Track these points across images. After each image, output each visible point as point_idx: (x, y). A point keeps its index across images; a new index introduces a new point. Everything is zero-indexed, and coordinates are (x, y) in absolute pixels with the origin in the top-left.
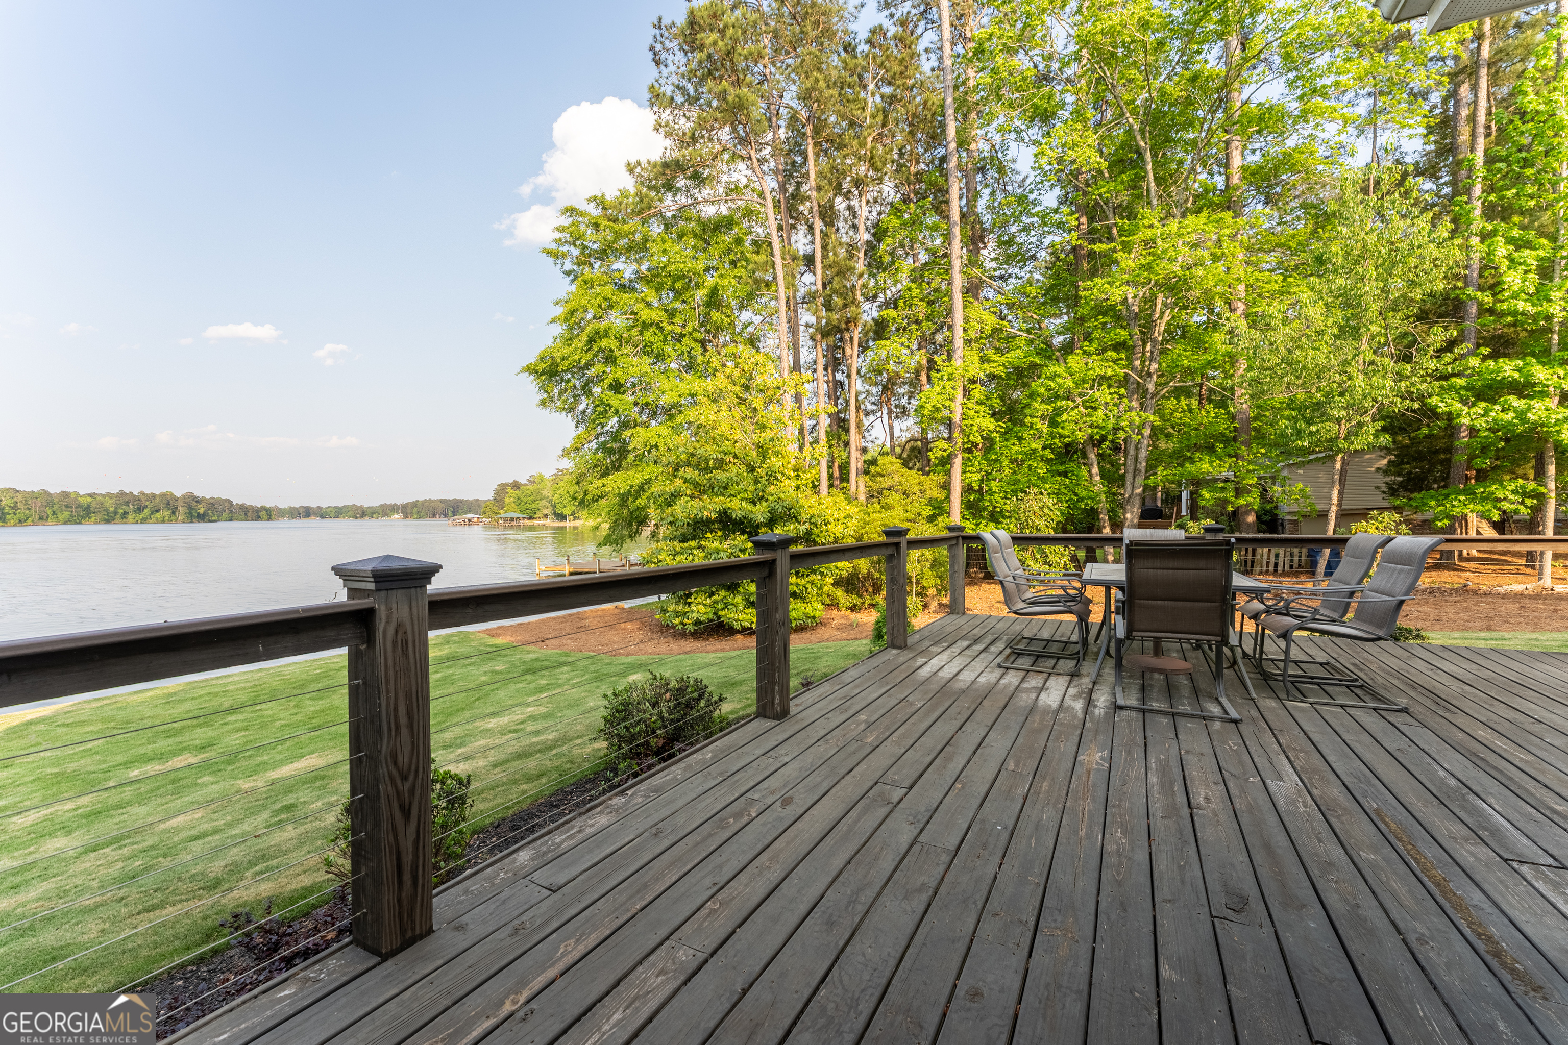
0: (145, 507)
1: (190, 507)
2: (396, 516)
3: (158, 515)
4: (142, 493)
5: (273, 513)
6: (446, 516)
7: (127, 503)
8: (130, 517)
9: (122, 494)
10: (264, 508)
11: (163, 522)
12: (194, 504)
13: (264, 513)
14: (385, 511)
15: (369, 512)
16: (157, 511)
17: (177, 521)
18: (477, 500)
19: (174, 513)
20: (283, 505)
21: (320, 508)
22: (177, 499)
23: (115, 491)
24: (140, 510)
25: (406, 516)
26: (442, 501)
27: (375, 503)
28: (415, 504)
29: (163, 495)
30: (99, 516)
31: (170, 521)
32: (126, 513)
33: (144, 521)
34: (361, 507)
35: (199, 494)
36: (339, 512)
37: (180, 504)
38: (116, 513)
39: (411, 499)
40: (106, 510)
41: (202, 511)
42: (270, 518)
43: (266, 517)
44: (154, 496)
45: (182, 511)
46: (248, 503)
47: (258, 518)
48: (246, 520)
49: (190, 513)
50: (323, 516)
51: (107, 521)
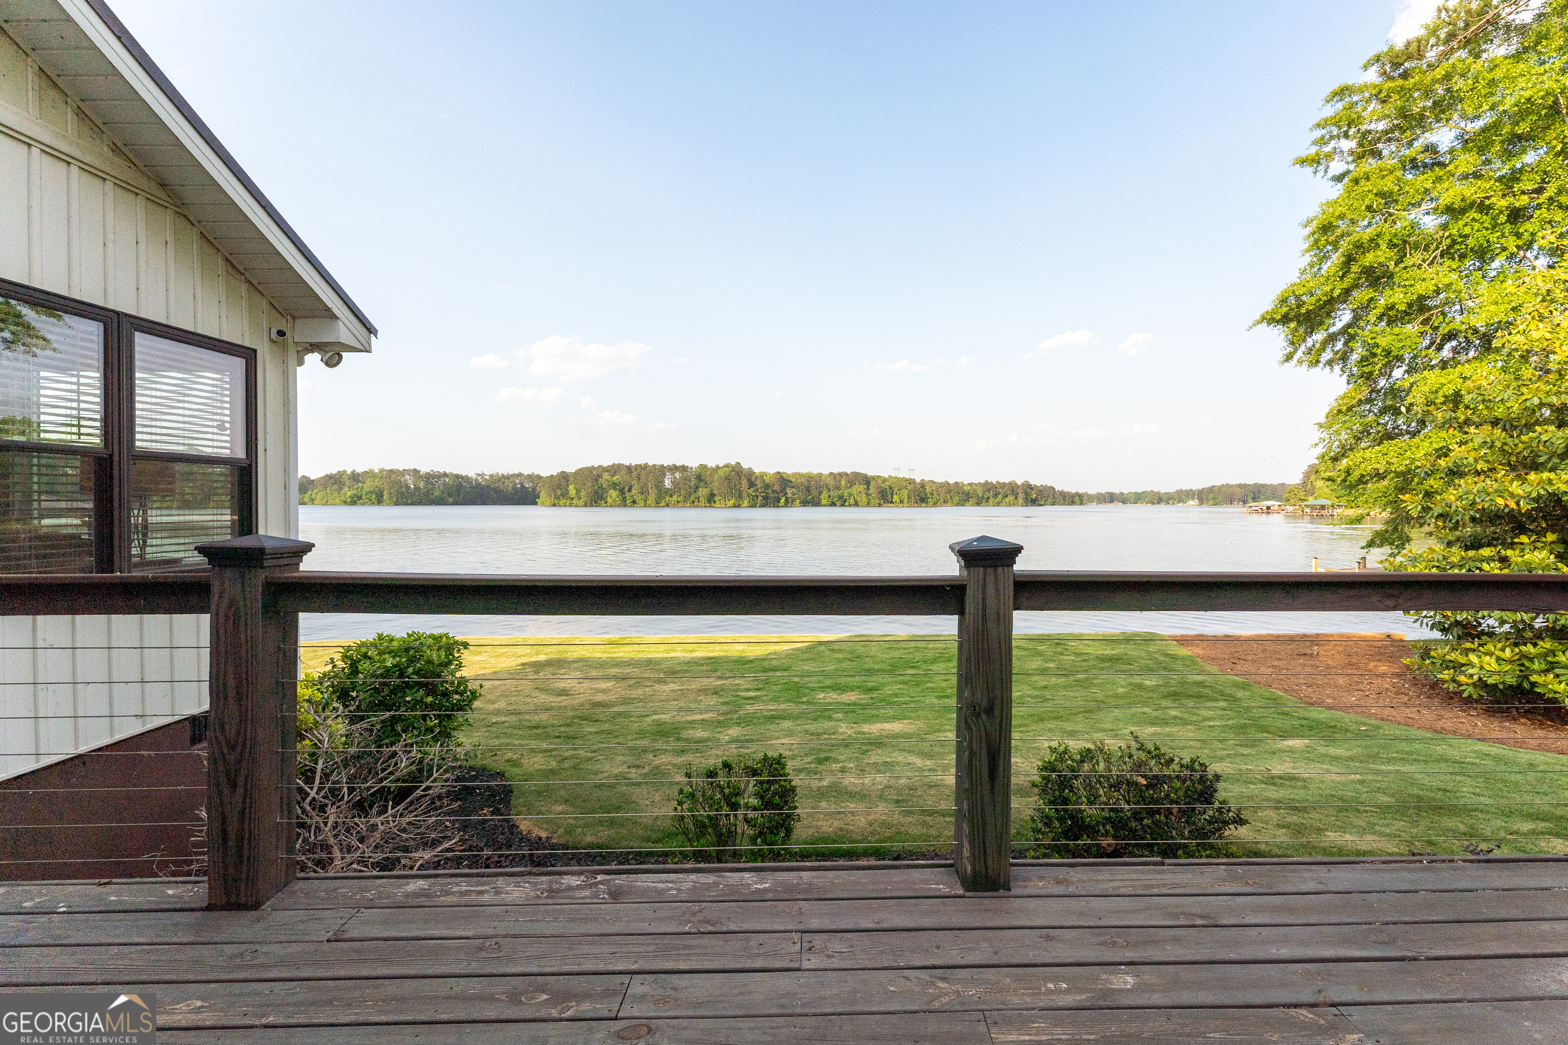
0: (999, 493)
1: (1026, 493)
2: (1191, 502)
3: (1007, 500)
4: (998, 482)
5: (1085, 498)
6: (1245, 502)
7: (989, 490)
8: (990, 501)
9: (987, 483)
10: (1077, 494)
11: (1010, 505)
12: (1029, 491)
13: (1077, 498)
14: (1181, 497)
15: (1165, 498)
16: (1006, 497)
17: (1018, 505)
18: (1283, 485)
19: (1016, 498)
20: (1092, 491)
21: (1122, 494)
22: (1018, 487)
23: (982, 481)
24: (996, 496)
25: (1201, 502)
26: (1241, 486)
27: (1171, 489)
28: (1211, 489)
29: (1010, 483)
30: (974, 499)
31: (1014, 505)
32: (988, 498)
33: (998, 504)
34: (1158, 493)
35: (1033, 482)
36: (1138, 498)
37: (1020, 490)
38: (983, 498)
39: (1208, 485)
40: (978, 496)
41: (1034, 496)
42: (1081, 504)
43: (1078, 502)
44: (1005, 484)
45: (1021, 496)
46: (1066, 490)
47: (1073, 503)
48: (1064, 504)
49: (1027, 498)
50: (1125, 503)
51: (978, 504)
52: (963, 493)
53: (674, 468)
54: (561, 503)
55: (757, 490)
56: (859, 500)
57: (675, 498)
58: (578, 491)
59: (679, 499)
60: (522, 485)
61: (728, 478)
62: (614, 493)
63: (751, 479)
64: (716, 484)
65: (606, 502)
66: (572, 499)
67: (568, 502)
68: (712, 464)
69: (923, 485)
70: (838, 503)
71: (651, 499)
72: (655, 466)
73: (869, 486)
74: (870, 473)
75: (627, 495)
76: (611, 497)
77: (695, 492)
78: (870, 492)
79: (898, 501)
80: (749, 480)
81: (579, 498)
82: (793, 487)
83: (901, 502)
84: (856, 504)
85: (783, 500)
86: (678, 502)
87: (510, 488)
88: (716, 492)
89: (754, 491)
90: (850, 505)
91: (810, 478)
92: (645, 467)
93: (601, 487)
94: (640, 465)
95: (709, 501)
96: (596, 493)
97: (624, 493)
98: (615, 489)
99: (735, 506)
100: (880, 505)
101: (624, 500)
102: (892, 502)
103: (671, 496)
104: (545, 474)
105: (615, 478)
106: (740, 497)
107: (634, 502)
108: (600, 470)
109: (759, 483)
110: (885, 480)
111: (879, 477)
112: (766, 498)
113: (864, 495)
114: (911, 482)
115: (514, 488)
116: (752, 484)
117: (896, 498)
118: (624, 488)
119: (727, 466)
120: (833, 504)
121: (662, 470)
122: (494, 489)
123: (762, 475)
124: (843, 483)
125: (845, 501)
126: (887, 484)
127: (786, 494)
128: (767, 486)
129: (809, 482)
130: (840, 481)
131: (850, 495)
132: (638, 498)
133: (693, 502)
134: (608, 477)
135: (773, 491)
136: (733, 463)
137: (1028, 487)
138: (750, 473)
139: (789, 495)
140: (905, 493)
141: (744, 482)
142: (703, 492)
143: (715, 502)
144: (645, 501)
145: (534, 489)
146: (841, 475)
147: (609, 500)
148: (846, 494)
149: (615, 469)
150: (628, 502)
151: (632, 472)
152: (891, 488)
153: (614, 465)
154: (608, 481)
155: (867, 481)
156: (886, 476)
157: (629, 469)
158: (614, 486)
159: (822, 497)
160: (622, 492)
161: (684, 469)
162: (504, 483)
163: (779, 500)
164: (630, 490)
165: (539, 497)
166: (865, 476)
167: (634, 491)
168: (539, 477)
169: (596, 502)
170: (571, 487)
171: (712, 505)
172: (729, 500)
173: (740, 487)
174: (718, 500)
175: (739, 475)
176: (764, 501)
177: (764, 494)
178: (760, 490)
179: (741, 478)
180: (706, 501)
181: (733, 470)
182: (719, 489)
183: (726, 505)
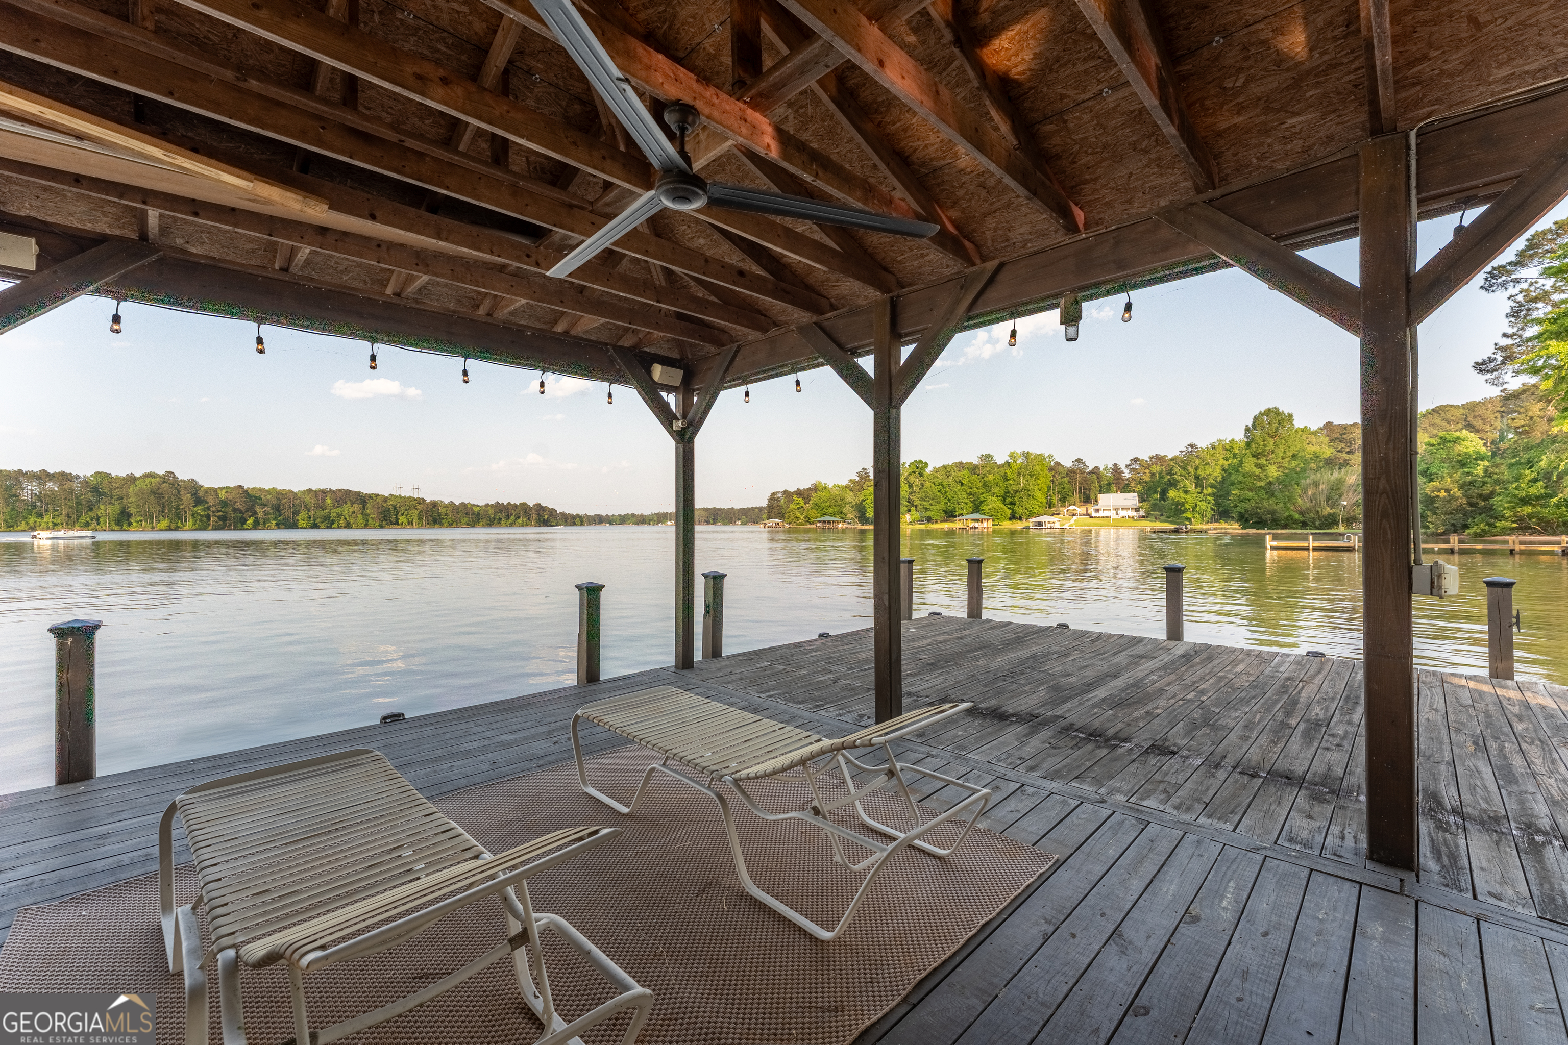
0: (512, 514)
1: (539, 515)
3: (520, 521)
4: (509, 503)
5: (584, 520)
6: (708, 523)
7: (501, 511)
8: (503, 522)
9: (498, 504)
10: (578, 516)
11: (523, 526)
12: (540, 512)
13: (578, 520)
14: (659, 519)
16: (519, 518)
17: (531, 526)
19: (529, 519)
20: (590, 513)
22: (531, 509)
23: (493, 502)
24: (508, 517)
29: (522, 505)
30: (485, 521)
31: (527, 525)
32: (500, 519)
33: (511, 525)
34: (642, 515)
35: (543, 504)
36: (623, 520)
37: (533, 511)
38: (494, 519)
40: (489, 517)
41: (545, 517)
42: (582, 525)
43: (579, 523)
44: (515, 505)
45: (534, 517)
47: (574, 524)
49: (539, 519)
50: (611, 524)
51: (490, 525)
52: (474, 514)
53: (43, 477)
55: (208, 508)
56: (352, 521)
57: (47, 515)
59: (57, 517)
61: (156, 493)
63: (197, 493)
64: (132, 499)
68: (119, 472)
69: (434, 504)
70: (322, 525)
73: (364, 507)
74: (366, 490)
77: (90, 509)
78: (368, 511)
79: (405, 522)
80: (195, 495)
82: (265, 505)
83: (410, 523)
84: (348, 526)
85: (251, 521)
86: (55, 522)
88: (132, 510)
89: (203, 510)
90: (339, 527)
91: (280, 495)
95: (119, 520)
99: (169, 529)
100: (381, 527)
102: (397, 523)
103: (39, 514)
106: (179, 516)
109: (211, 500)
110: (386, 499)
111: (377, 495)
112: (224, 519)
113: (360, 516)
114: (421, 501)
116: (198, 501)
117: (402, 519)
119: (149, 476)
120: (315, 526)
123: (215, 491)
124: (329, 501)
125: (333, 522)
126: (390, 503)
127: (255, 513)
128: (224, 503)
129: (279, 499)
130: (324, 500)
131: (340, 515)
133: (87, 521)
135: (235, 510)
136: (161, 472)
137: (540, 508)
138: (194, 488)
139: (260, 515)
140: (415, 514)
141: (187, 498)
142: (107, 510)
143: (130, 524)
146: (324, 492)
148: (333, 515)
152: (395, 508)
155: (362, 499)
156: (387, 495)
159: (300, 518)
161: (63, 476)
163: (244, 521)
166: (358, 494)
171: (125, 527)
172: (159, 522)
173: (179, 505)
174: (138, 522)
175: (176, 489)
176: (221, 523)
177: (220, 513)
178: (213, 509)
179: (179, 492)
180: (113, 523)
181: (164, 482)
182: (138, 506)
183: (153, 528)
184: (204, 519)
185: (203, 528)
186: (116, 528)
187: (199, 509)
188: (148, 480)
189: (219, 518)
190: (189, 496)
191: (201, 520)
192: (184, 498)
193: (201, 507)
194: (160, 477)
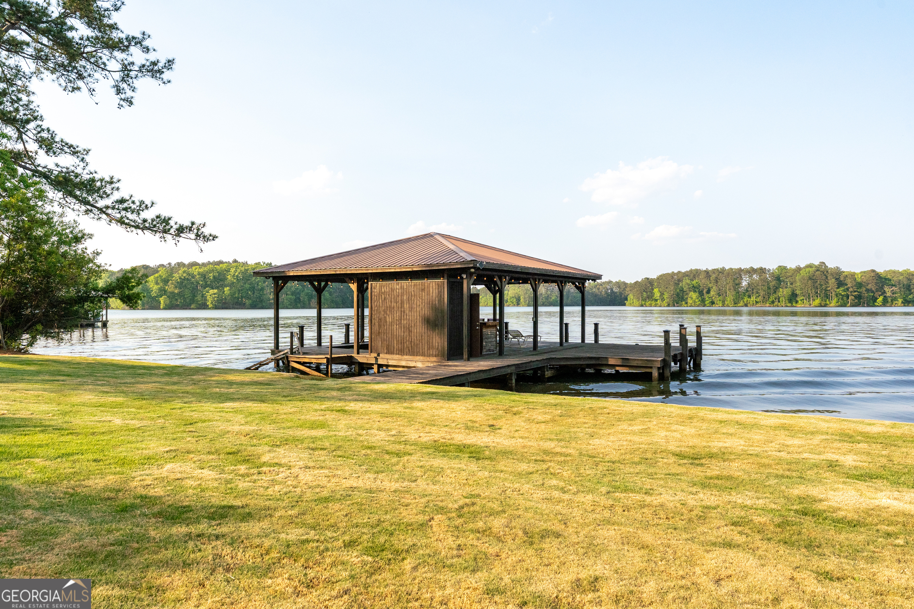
53: (751, 271)
54: (647, 304)
55: (848, 289)
57: (753, 298)
58: (662, 294)
59: (758, 300)
60: (612, 290)
61: (812, 278)
62: (694, 295)
63: (839, 278)
64: (798, 284)
65: (687, 303)
66: (656, 300)
67: (653, 303)
68: (791, 265)
71: (729, 299)
72: (731, 269)
75: (706, 296)
76: (692, 298)
77: (775, 292)
80: (837, 280)
81: (663, 300)
85: (881, 298)
86: (757, 302)
87: (603, 293)
88: (798, 292)
89: (844, 291)
92: (721, 272)
93: (682, 290)
94: (717, 270)
95: (790, 301)
96: (678, 295)
97: (703, 295)
98: (695, 291)
101: (703, 301)
103: (749, 297)
104: (630, 280)
105: (694, 282)
106: (827, 296)
107: (713, 303)
108: (680, 275)
109: (849, 282)
112: (859, 297)
115: (606, 293)
116: (840, 284)
118: (702, 291)
119: (810, 266)
121: (738, 274)
122: (592, 293)
123: (853, 275)
127: (884, 292)
128: (860, 285)
132: (717, 299)
133: (773, 302)
134: (688, 281)
135: (868, 290)
136: (817, 263)
138: (838, 273)
139: (889, 294)
141: (832, 282)
142: (784, 292)
144: (723, 302)
145: (621, 294)
147: (690, 301)
149: (694, 274)
150: (707, 302)
151: (710, 276)
153: (691, 271)
154: (689, 285)
157: (707, 272)
158: (694, 288)
160: (701, 293)
161: (762, 271)
162: (599, 289)
163: (875, 299)
164: (708, 292)
165: (626, 299)
167: (712, 293)
168: (625, 284)
169: (677, 303)
170: (656, 290)
171: (794, 304)
172: (814, 300)
173: (827, 287)
174: (801, 300)
175: (825, 275)
176: (856, 301)
177: (856, 293)
178: (851, 289)
179: (827, 277)
180: (787, 302)
181: (817, 270)
182: (801, 289)
183: (810, 305)
184: (845, 298)
185: (844, 305)
186: (789, 305)
187: (840, 290)
188: (807, 270)
189: (855, 296)
190: (833, 280)
191: (842, 299)
192: (830, 282)
193: (842, 289)
194: (816, 267)
